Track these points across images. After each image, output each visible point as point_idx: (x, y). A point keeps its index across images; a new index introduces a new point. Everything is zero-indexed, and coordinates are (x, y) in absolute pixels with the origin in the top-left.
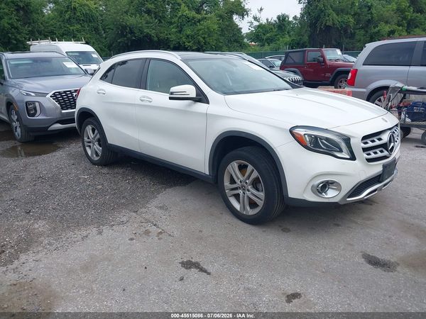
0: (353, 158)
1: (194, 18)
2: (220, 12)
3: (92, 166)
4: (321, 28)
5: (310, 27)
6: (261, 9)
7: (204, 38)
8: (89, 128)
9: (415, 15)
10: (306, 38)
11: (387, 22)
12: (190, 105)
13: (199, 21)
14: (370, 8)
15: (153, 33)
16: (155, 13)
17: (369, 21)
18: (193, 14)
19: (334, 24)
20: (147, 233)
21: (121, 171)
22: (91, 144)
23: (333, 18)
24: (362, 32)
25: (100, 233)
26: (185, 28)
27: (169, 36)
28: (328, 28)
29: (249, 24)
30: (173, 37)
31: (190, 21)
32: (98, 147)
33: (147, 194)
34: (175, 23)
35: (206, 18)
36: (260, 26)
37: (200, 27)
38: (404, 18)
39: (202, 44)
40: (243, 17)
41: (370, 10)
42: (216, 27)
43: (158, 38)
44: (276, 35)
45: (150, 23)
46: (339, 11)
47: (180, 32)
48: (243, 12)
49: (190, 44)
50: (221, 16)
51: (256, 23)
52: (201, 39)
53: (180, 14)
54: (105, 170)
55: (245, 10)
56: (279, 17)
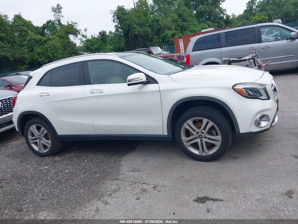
0: (269, 98)
1: (40, 40)
2: (59, 34)
3: (42, 158)
4: (132, 37)
5: (124, 37)
6: (86, 30)
7: (52, 53)
8: (33, 128)
9: (183, 23)
10: (123, 45)
11: (169, 29)
12: (140, 88)
13: (45, 42)
14: (158, 21)
15: (9, 55)
16: (7, 39)
17: (159, 29)
18: (39, 37)
19: (139, 33)
20: (144, 190)
21: (72, 155)
22: (38, 141)
23: (138, 30)
24: (156, 37)
25: (106, 203)
26: (35, 48)
27: (24, 56)
28: (136, 36)
29: (80, 40)
30: (27, 56)
31: (37, 42)
32: (47, 141)
33: (112, 165)
34: (25, 45)
35: (50, 39)
36: (88, 41)
37: (47, 46)
38: (178, 26)
39: (52, 58)
40: (77, 35)
41: (158, 22)
42: (59, 44)
43: (14, 58)
44: (101, 45)
45: (4, 47)
46: (141, 25)
47: (32, 51)
48: (75, 32)
49: (42, 59)
50: (61, 37)
51: (84, 39)
52: (50, 54)
53: (28, 38)
54: (57, 158)
55: (77, 31)
56: (100, 33)
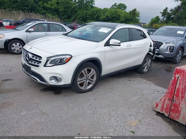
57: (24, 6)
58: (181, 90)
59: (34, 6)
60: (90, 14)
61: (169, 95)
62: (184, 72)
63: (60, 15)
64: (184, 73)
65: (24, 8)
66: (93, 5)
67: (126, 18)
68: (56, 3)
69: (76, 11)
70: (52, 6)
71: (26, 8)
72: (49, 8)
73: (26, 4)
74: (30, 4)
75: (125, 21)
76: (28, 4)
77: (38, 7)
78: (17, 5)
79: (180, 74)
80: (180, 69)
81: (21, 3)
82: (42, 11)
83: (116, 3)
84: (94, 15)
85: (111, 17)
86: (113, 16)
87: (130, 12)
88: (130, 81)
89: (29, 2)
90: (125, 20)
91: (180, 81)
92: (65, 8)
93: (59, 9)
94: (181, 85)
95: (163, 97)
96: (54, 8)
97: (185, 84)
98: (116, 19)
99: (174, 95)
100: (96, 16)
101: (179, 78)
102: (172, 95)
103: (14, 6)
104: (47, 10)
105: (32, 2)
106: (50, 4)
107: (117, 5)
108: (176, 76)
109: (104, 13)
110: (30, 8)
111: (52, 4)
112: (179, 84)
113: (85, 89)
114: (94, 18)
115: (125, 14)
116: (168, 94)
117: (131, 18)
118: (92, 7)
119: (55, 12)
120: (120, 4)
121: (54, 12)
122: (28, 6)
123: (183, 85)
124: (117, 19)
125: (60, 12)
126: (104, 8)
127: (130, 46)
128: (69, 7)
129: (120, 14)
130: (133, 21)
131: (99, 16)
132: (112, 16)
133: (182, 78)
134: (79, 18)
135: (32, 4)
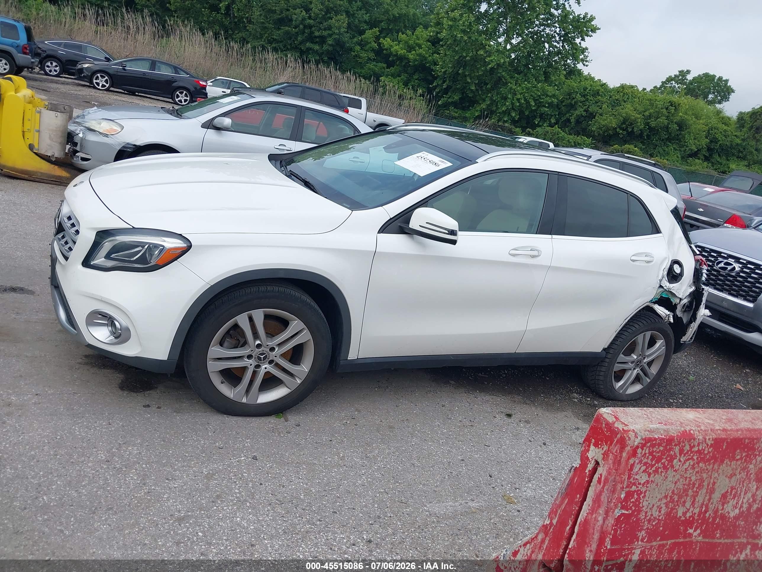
57: (311, 38)
58: (596, 536)
59: (344, 43)
60: (555, 101)
61: (547, 542)
62: (622, 443)
63: (435, 87)
64: (621, 452)
65: (308, 45)
66: (580, 66)
67: (714, 140)
68: (428, 41)
69: (499, 82)
70: (410, 48)
71: (316, 47)
72: (396, 55)
73: (317, 34)
74: (330, 35)
75: (705, 152)
76: (325, 33)
77: (358, 48)
78: (287, 33)
79: (606, 448)
80: (611, 419)
81: (301, 26)
82: (371, 65)
83: (688, 72)
84: (572, 107)
85: (642, 127)
86: (653, 124)
87: (741, 117)
88: (509, 416)
89: (330, 28)
90: (709, 149)
91: (600, 487)
92: (461, 63)
93: (436, 64)
94: (601, 511)
95: (525, 545)
96: (415, 60)
97: (618, 512)
98: (664, 135)
99: (564, 553)
100: (580, 111)
101: (600, 470)
102: (559, 546)
103: (277, 34)
104: (390, 65)
105: (339, 28)
106: (406, 42)
107: (690, 77)
108: (590, 455)
109: (615, 104)
110: (331, 49)
111: (411, 42)
112: (594, 501)
113: (244, 400)
114: (568, 120)
115: (714, 121)
116: (546, 535)
117: (738, 141)
118: (573, 73)
119: (416, 77)
120: (706, 75)
121: (411, 75)
122: (322, 40)
123: (607, 513)
124: (669, 139)
125: (436, 78)
126: (623, 87)
127: (533, 257)
128: (475, 59)
129: (691, 120)
130: (744, 158)
131: (592, 116)
132: (647, 124)
133: (609, 473)
134: (507, 112)
135: (339, 34)
